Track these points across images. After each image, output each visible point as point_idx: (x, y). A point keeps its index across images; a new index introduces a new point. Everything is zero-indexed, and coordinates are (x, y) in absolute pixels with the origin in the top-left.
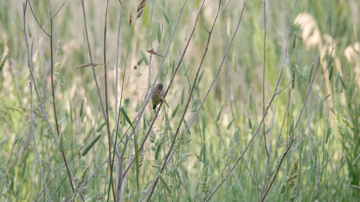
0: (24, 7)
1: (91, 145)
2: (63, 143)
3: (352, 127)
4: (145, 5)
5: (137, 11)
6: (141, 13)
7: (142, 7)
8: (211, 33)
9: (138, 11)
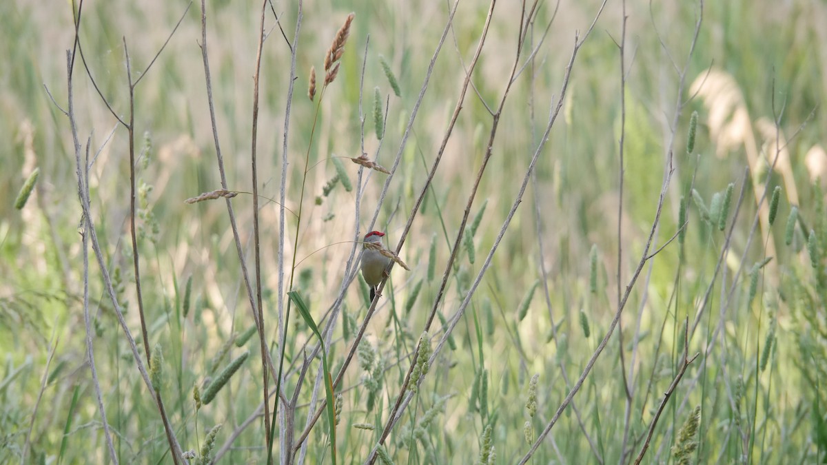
0: (69, 59)
1: (223, 378)
2: (159, 373)
4: (342, 52)
5: (324, 68)
6: (334, 72)
7: (335, 59)
8: (498, 117)
9: (328, 67)
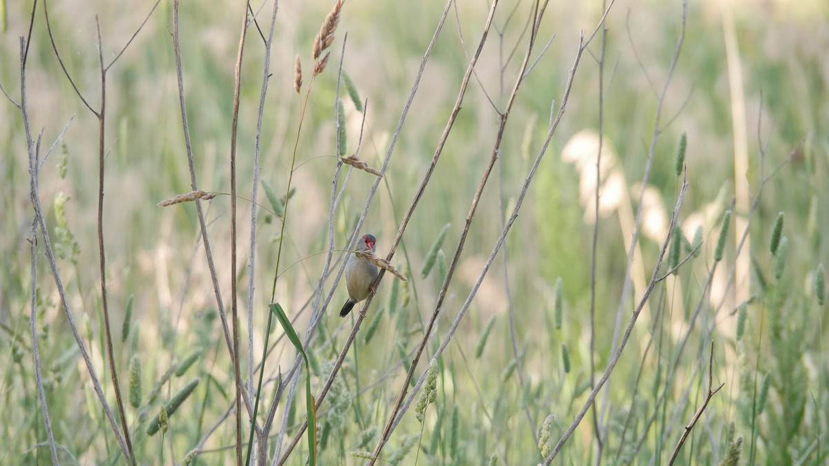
0: (22, 47)
1: (171, 407)
2: (138, 387)
3: (780, 385)
4: (332, 38)
5: (313, 56)
6: (324, 61)
7: (325, 46)
8: (506, 117)
9: (317, 55)
